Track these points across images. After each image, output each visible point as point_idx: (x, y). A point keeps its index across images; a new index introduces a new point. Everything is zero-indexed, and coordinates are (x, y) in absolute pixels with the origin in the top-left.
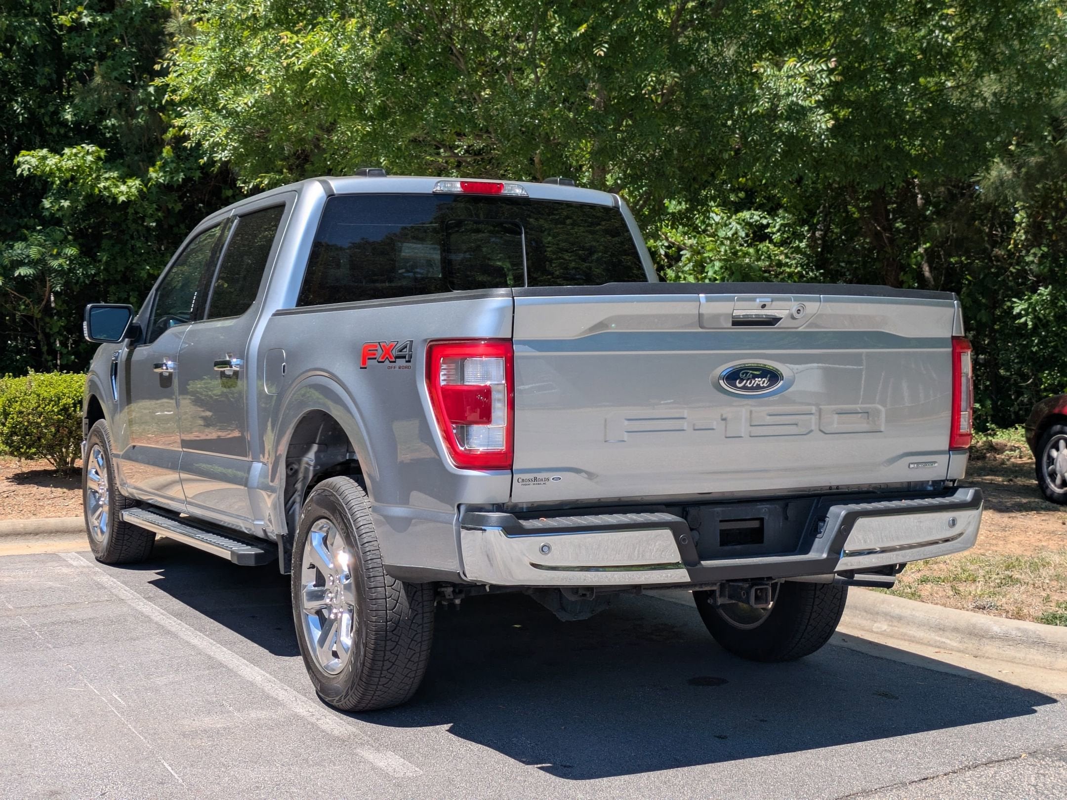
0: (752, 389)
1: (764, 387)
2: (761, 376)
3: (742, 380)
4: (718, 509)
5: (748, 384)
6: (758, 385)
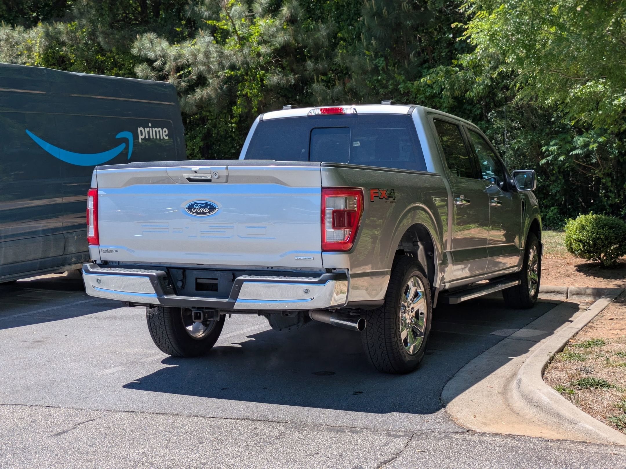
0: (200, 213)
1: (206, 213)
2: (204, 207)
3: (195, 209)
4: (195, 272)
5: (198, 211)
6: (203, 211)
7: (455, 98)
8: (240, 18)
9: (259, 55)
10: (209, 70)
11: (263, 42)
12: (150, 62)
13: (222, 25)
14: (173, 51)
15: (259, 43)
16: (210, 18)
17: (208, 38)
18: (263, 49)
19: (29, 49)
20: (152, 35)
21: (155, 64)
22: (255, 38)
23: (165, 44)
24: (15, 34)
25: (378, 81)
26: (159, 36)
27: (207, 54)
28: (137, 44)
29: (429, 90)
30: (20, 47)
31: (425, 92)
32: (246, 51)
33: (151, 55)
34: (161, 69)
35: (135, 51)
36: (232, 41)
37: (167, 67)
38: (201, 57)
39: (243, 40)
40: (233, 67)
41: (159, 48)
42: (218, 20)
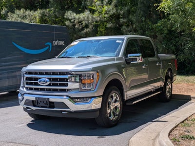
7: (168, 30)
8: (99, 6)
9: (105, 17)
10: (89, 23)
11: (106, 13)
12: (70, 20)
13: (93, 8)
14: (77, 16)
15: (105, 14)
16: (90, 6)
17: (88, 12)
18: (106, 16)
19: (35, 18)
20: (71, 12)
21: (72, 21)
22: (103, 12)
23: (75, 14)
24: (31, 13)
25: (143, 25)
26: (73, 12)
27: (88, 18)
28: (66, 14)
29: (159, 28)
30: (33, 17)
31: (158, 28)
32: (101, 16)
33: (70, 18)
34: (73, 22)
35: (65, 17)
36: (97, 13)
37: (75, 22)
38: (86, 18)
39: (100, 13)
40: (96, 22)
41: (73, 16)
42: (92, 6)
